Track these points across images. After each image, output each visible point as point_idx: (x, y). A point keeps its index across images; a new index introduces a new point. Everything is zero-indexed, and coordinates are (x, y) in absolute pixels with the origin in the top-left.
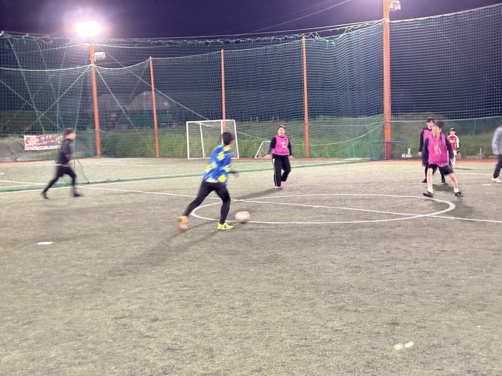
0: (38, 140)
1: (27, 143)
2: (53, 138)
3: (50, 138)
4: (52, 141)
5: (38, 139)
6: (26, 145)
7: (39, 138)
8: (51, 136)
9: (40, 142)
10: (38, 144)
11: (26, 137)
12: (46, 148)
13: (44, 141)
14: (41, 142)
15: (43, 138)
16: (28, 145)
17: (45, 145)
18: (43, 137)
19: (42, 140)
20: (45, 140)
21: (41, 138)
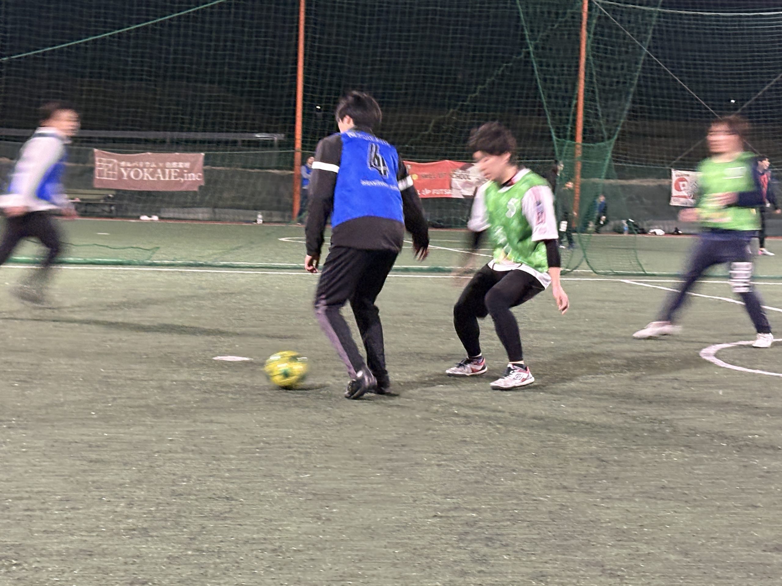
1: (678, 189)
6: (674, 192)
11: (676, 174)
16: (681, 194)
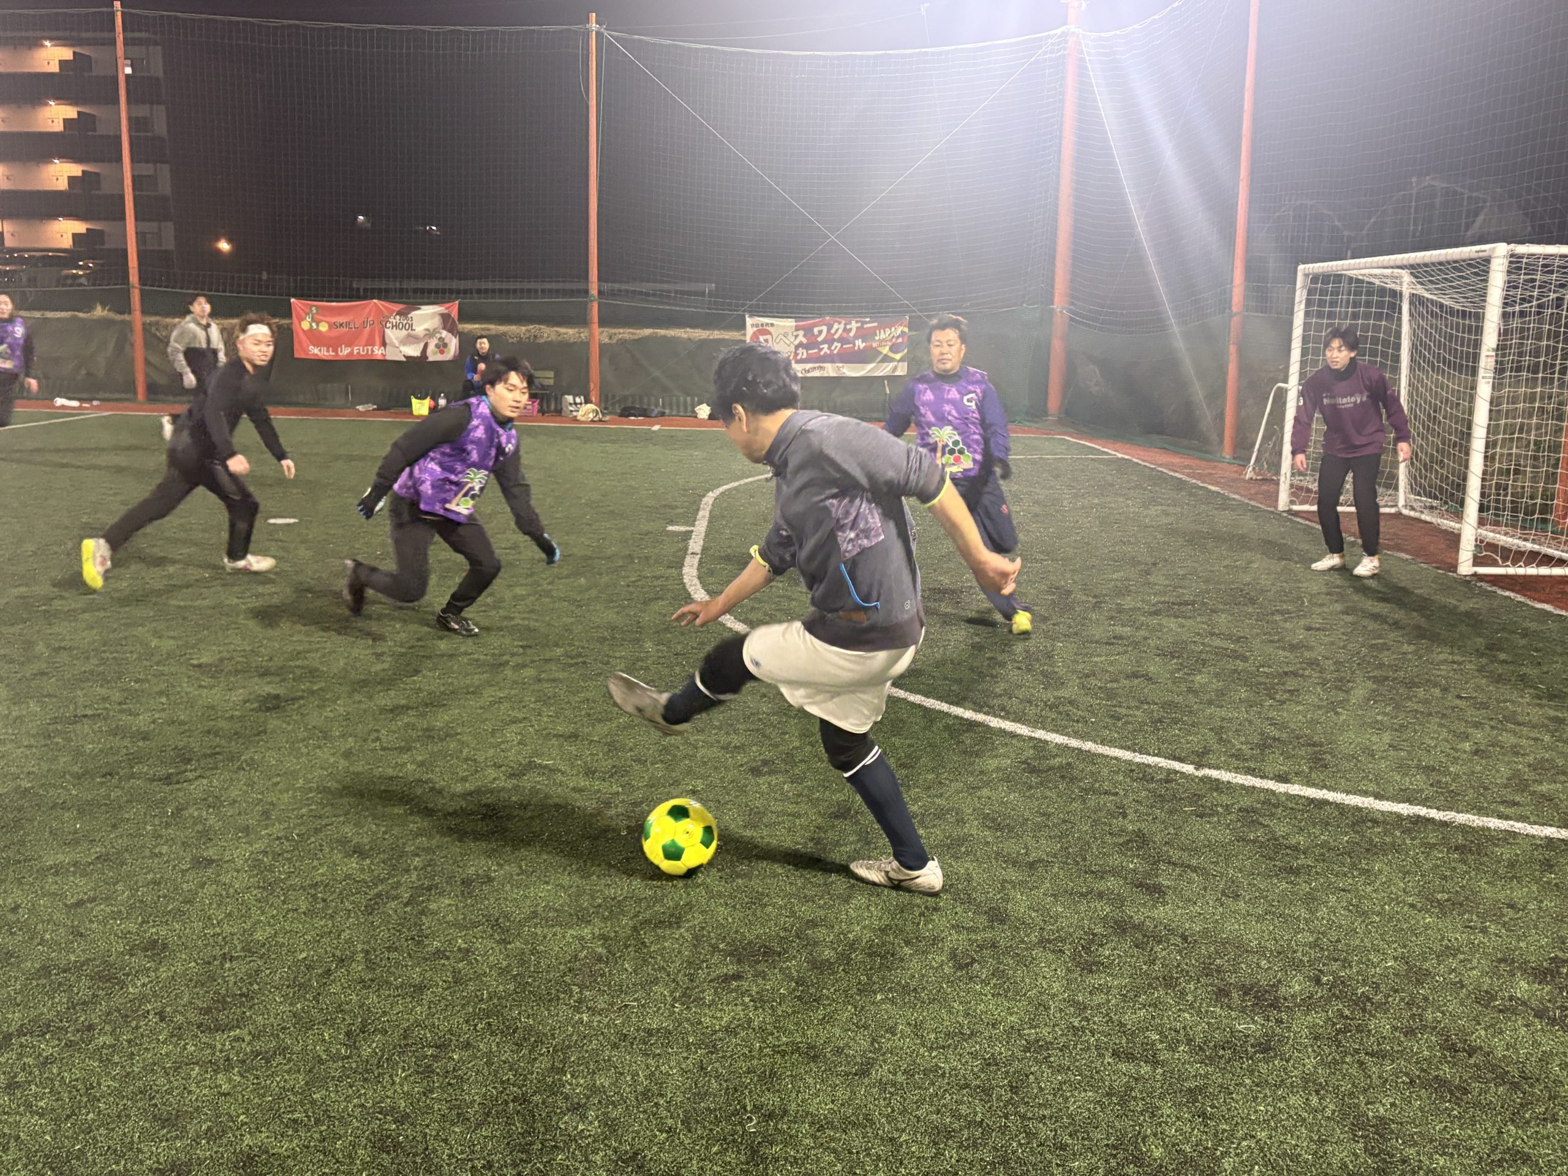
0: (802, 339)
2: (863, 334)
3: (852, 334)
4: (860, 344)
5: (801, 333)
7: (808, 331)
8: (854, 325)
9: (806, 347)
10: (803, 353)
11: (752, 322)
12: (830, 370)
13: (823, 342)
14: (812, 344)
15: (821, 331)
17: (830, 359)
18: (824, 328)
19: (820, 339)
20: (829, 341)
21: (816, 330)
